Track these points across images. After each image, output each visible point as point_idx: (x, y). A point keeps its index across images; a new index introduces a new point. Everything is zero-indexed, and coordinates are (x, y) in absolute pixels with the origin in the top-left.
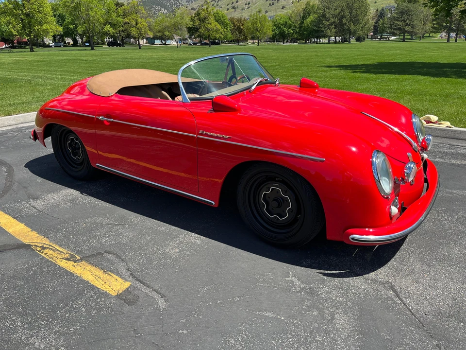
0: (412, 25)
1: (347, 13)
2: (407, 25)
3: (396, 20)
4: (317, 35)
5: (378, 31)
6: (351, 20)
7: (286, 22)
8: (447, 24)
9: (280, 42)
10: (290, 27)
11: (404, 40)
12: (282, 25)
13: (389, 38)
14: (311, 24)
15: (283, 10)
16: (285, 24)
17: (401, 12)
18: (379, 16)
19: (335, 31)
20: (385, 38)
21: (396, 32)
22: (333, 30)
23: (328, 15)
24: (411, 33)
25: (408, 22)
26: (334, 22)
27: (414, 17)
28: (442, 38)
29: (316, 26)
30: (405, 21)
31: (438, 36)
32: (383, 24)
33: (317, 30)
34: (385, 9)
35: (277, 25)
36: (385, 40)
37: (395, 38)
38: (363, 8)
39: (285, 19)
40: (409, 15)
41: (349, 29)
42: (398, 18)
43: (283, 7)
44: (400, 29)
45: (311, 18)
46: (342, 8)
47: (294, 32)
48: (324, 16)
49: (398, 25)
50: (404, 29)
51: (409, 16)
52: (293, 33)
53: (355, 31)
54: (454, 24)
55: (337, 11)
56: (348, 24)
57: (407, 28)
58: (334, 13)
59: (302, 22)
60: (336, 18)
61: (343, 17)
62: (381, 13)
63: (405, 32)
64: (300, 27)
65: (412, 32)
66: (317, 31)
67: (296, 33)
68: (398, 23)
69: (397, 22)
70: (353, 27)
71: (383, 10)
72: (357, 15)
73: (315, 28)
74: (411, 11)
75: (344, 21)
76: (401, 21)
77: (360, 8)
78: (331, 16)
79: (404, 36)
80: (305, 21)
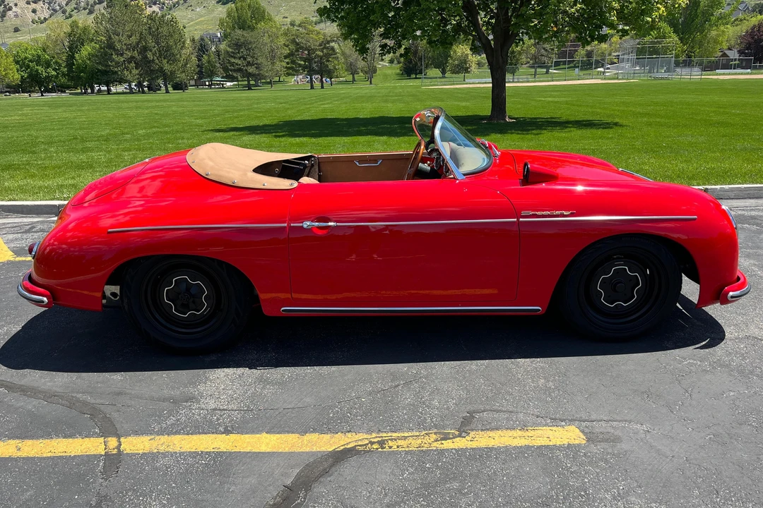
0: (256, 64)
1: (151, 43)
2: (249, 64)
3: (232, 57)
4: (105, 78)
5: (204, 75)
6: (160, 56)
7: (39, 56)
8: (305, 62)
9: (33, 92)
10: (48, 65)
11: (249, 87)
12: (31, 61)
13: (223, 84)
14: (89, 59)
15: (17, 34)
16: (38, 60)
17: (236, 45)
18: (199, 49)
19: (137, 72)
20: (218, 84)
21: (235, 75)
22: (135, 72)
23: (118, 46)
24: (257, 77)
25: (249, 59)
26: (132, 57)
27: (256, 51)
28: (298, 83)
29: (100, 63)
30: (245, 59)
31: (292, 80)
32: (209, 62)
33: (105, 71)
34: (205, 39)
35: (21, 63)
36: (218, 88)
37: (232, 84)
38: (176, 36)
39: (35, 50)
40: (249, 49)
41: (161, 70)
42: (233, 53)
43: (16, 30)
44: (239, 70)
45: (86, 50)
46: (141, 34)
47: (58, 74)
48: (110, 46)
49: (237, 64)
50: (246, 70)
51: (250, 51)
52: (57, 77)
53: (173, 73)
54: (315, 62)
55: (134, 39)
56: (157, 61)
57: (251, 70)
58: (128, 42)
59: (71, 57)
60: (134, 51)
61: (145, 49)
62: (201, 45)
63: (249, 75)
64: (70, 65)
65: (258, 75)
66: (105, 73)
67: (64, 75)
68: (236, 61)
69: (233, 60)
70: (167, 67)
71: (202, 39)
72: (168, 48)
73: (100, 67)
74: (251, 42)
75: (150, 55)
76: (240, 58)
77: (172, 36)
78: (125, 47)
79: (249, 81)
80: (76, 55)
